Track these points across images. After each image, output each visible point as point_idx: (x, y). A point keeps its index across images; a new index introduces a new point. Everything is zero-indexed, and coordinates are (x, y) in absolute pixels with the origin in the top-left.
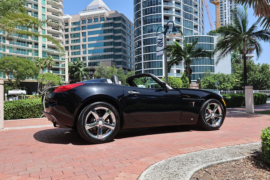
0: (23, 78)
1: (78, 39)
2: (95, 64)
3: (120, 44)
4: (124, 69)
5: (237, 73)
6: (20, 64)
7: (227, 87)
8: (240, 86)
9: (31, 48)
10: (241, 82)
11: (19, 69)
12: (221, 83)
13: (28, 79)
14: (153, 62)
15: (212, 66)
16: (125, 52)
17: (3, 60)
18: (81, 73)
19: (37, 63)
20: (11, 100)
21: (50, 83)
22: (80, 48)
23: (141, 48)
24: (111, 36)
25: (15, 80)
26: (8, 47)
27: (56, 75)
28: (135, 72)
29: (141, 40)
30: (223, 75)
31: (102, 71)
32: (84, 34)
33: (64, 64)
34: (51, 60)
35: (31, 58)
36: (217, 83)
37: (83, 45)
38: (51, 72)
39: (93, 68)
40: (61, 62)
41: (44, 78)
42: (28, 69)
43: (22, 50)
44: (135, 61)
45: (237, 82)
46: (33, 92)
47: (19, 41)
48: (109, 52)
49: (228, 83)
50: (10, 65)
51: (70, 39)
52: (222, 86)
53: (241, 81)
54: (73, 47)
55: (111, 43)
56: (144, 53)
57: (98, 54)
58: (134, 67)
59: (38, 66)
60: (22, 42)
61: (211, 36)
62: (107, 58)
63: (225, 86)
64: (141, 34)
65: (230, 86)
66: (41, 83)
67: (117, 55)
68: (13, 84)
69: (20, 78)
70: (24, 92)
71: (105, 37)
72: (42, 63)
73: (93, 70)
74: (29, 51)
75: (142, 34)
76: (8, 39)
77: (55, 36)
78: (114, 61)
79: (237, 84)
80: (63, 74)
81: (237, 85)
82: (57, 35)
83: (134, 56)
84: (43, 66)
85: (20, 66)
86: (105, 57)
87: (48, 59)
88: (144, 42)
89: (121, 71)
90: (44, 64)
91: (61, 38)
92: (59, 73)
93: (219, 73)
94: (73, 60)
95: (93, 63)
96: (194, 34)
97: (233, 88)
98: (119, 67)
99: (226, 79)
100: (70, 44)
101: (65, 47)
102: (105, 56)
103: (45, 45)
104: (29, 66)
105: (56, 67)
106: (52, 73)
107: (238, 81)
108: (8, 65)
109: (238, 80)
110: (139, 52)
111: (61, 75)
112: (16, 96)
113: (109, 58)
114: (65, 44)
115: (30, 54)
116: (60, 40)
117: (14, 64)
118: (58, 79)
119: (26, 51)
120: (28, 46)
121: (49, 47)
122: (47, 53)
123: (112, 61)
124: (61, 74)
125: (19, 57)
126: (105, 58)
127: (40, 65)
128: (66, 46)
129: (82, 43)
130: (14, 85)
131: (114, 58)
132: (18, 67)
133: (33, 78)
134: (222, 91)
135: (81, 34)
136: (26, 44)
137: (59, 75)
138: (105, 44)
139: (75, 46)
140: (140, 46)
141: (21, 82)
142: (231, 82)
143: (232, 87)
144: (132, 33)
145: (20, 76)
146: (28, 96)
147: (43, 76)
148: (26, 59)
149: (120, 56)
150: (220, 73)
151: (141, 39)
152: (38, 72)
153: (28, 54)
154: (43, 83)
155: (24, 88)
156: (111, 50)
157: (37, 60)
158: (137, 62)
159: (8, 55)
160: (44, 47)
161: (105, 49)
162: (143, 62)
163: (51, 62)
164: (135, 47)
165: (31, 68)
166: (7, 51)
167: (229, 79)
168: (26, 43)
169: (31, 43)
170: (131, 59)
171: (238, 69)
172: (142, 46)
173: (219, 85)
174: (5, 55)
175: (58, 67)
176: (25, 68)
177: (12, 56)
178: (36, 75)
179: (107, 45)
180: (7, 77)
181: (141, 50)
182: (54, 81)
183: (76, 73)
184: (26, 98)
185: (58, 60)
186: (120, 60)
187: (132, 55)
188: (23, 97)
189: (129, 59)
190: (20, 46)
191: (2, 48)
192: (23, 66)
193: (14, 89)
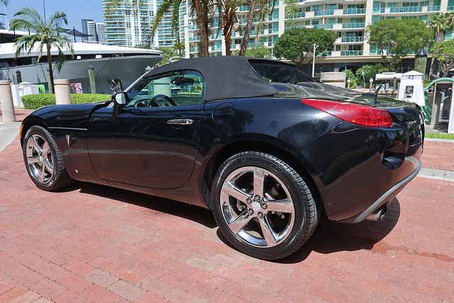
0: (404, 53)
6: (402, 30)
13: (411, 54)
17: (376, 26)
19: (434, 23)
26: (390, 4)
35: (425, 16)
41: (441, 51)
42: (413, 36)
43: (412, 4)
50: (385, 34)
59: (435, 29)
66: (436, 59)
68: (389, 63)
72: (443, 23)
74: (423, 3)
84: (444, 29)
85: (401, 34)
90: (448, 24)
104: (416, 31)
112: (386, 83)
115: (425, 10)
117: (391, 31)
119: (419, 4)
125: (405, 17)
127: (440, 27)
130: (390, 65)
132: (397, 36)
141: (403, 60)
148: (417, 18)
153: (421, 10)
154: (439, 59)
155: (409, 68)
157: (435, 19)
159: (388, 18)
165: (419, 34)
166: (388, 11)
174: (383, 17)
176: (408, 36)
177: (394, 17)
188: (397, 84)
191: (380, 8)
192: (405, 33)
193: (390, 71)
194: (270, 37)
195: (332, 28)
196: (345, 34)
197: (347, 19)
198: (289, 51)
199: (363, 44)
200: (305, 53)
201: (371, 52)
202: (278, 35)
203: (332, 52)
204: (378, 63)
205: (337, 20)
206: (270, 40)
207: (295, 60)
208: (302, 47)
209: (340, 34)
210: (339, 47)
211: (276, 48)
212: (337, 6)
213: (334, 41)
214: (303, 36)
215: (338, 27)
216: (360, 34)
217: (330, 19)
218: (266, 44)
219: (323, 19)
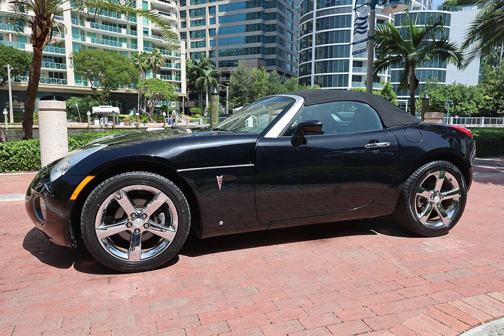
0: (114, 87)
1: (202, 18)
2: (230, 64)
3: (273, 28)
4: (280, 73)
5: (490, 84)
6: (109, 63)
7: (467, 109)
8: (493, 108)
9: (125, 34)
10: (496, 102)
11: (108, 71)
12: (456, 103)
13: (122, 88)
14: (332, 60)
15: (441, 71)
16: (282, 42)
17: (82, 54)
18: (206, 79)
19: (136, 61)
20: (97, 122)
21: (157, 95)
22: (205, 36)
23: (311, 36)
24: (259, 13)
25: (101, 90)
26: (90, 34)
27: (167, 82)
28: (299, 79)
29: (312, 21)
30: (461, 88)
31: (243, 77)
32: (212, 10)
33: (179, 64)
34: (159, 57)
35: (126, 52)
36: (448, 102)
37: (210, 30)
38: (158, 76)
39: (227, 70)
40: (175, 59)
41: (146, 87)
42: (121, 71)
43: (111, 38)
44: (300, 60)
45: (488, 100)
46: (130, 110)
47: (105, 23)
48: (255, 42)
49: (470, 103)
50: (93, 64)
51: (189, 19)
52: (458, 108)
53: (495, 100)
54: (194, 33)
55: (258, 27)
56: (316, 45)
57: (235, 47)
58: (298, 70)
59: (137, 66)
60: (111, 25)
61: (446, 12)
62: (251, 54)
63: (464, 108)
64: (313, 10)
65: (473, 108)
66: (143, 95)
67: (267, 48)
68: (99, 96)
69: (109, 87)
70: (117, 109)
71: (248, 14)
72: (143, 62)
73: (227, 75)
74: (123, 39)
75: (315, 10)
76: (88, 20)
77: (163, 14)
78: (262, 59)
79: (487, 105)
80: (178, 81)
81: (488, 107)
82: (167, 11)
83: (297, 49)
84: (145, 67)
85: (109, 66)
86: (247, 51)
87: (154, 54)
88: (317, 25)
89: (276, 78)
90: (147, 64)
91: (173, 17)
92: (171, 79)
93: (454, 84)
94: (193, 55)
95: (227, 63)
96: (414, 9)
97: (479, 111)
98: (272, 71)
99: (466, 94)
100: (189, 28)
101: (181, 33)
102: (247, 49)
103: (148, 29)
104: (124, 66)
105: (166, 68)
106: (159, 78)
107: (490, 100)
108: (90, 63)
109: (490, 98)
110: (307, 42)
111: (175, 83)
112: (105, 117)
113: (255, 53)
114: (180, 27)
115: (124, 46)
116: (172, 21)
117: (100, 62)
118: (169, 89)
119: (118, 39)
120: (121, 31)
121: (154, 33)
122: (150, 45)
123: (259, 59)
124: (173, 80)
125: (108, 50)
126: (247, 54)
127: (142, 65)
128: (181, 31)
129: (208, 26)
130: (100, 98)
131: (264, 54)
132: (106, 68)
133: (130, 87)
134: (457, 117)
135: (207, 10)
136: (117, 28)
137: (171, 83)
138: (249, 28)
139: (197, 31)
140: (310, 31)
141: (111, 93)
142: (475, 101)
143: (476, 111)
144: (297, 7)
145: (110, 83)
146: (123, 115)
147: (146, 84)
148: (119, 54)
149: (272, 51)
150: (457, 83)
151: (313, 18)
152: (138, 77)
153: (121, 46)
154: (146, 95)
155: (117, 102)
156: (258, 39)
157: (136, 57)
158: (304, 61)
159: (90, 47)
160: (146, 32)
161: (247, 37)
162: (313, 61)
163: (158, 60)
164: (301, 34)
165: (126, 69)
166: (88, 41)
167: (472, 95)
168: (117, 26)
169: (125, 27)
170: (291, 55)
171: (492, 76)
172: (314, 32)
173: (451, 106)
174: (84, 46)
175: (169, 68)
176: (117, 70)
177: (96, 48)
178: (135, 81)
179: (252, 31)
180: (90, 85)
181: (312, 39)
182: (164, 93)
183: (198, 79)
184: (120, 120)
185: (169, 56)
186: (273, 56)
187: (294, 48)
188: (116, 117)
189: (290, 56)
190: (108, 32)
191: (80, 35)
192: (113, 66)
193: (101, 104)
195: (24, 47)
199: (66, 73)
201: (77, 82)
204: (88, 95)
205: (29, 39)
216: (60, 60)
219: (10, 35)
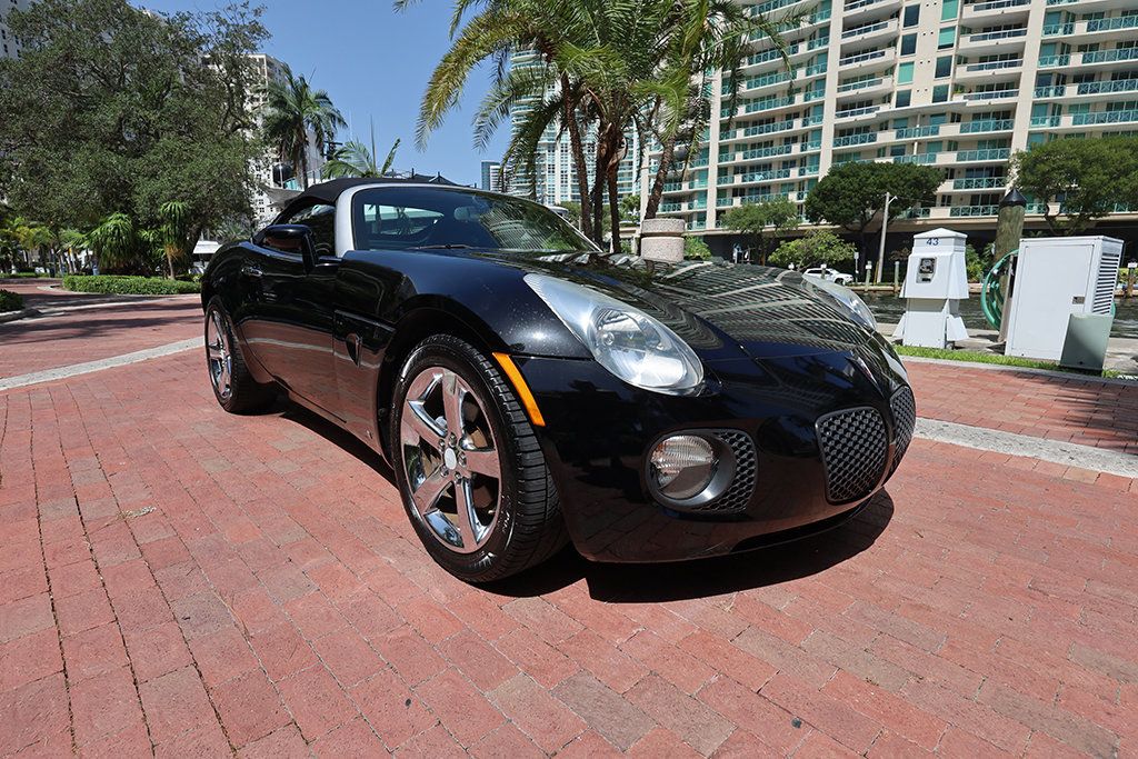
0: (1100, 210)
13: (1120, 210)
17: (1035, 154)
25: (1066, 219)
26: (1076, 108)
42: (1126, 173)
47: (1119, 75)
50: (1053, 169)
68: (1061, 231)
76: (1076, 80)
104: (1132, 161)
117: (1070, 163)
132: (1084, 173)
159: (1063, 136)
166: (1066, 122)
174: (1055, 136)
176: (1111, 174)
177: (1081, 134)
190: (1122, 94)
191: (1049, 116)
192: (1104, 166)
194: (801, 183)
195: (934, 160)
196: (964, 173)
197: (968, 142)
198: (836, 207)
199: (1003, 193)
200: (870, 212)
202: (817, 179)
203: (932, 210)
205: (946, 144)
206: (801, 188)
207: (849, 226)
208: (863, 200)
209: (950, 173)
210: (947, 200)
211: (808, 203)
212: (949, 117)
213: (936, 186)
214: (868, 178)
215: (947, 159)
216: (999, 172)
217: (930, 143)
218: (793, 197)
219: (916, 144)
